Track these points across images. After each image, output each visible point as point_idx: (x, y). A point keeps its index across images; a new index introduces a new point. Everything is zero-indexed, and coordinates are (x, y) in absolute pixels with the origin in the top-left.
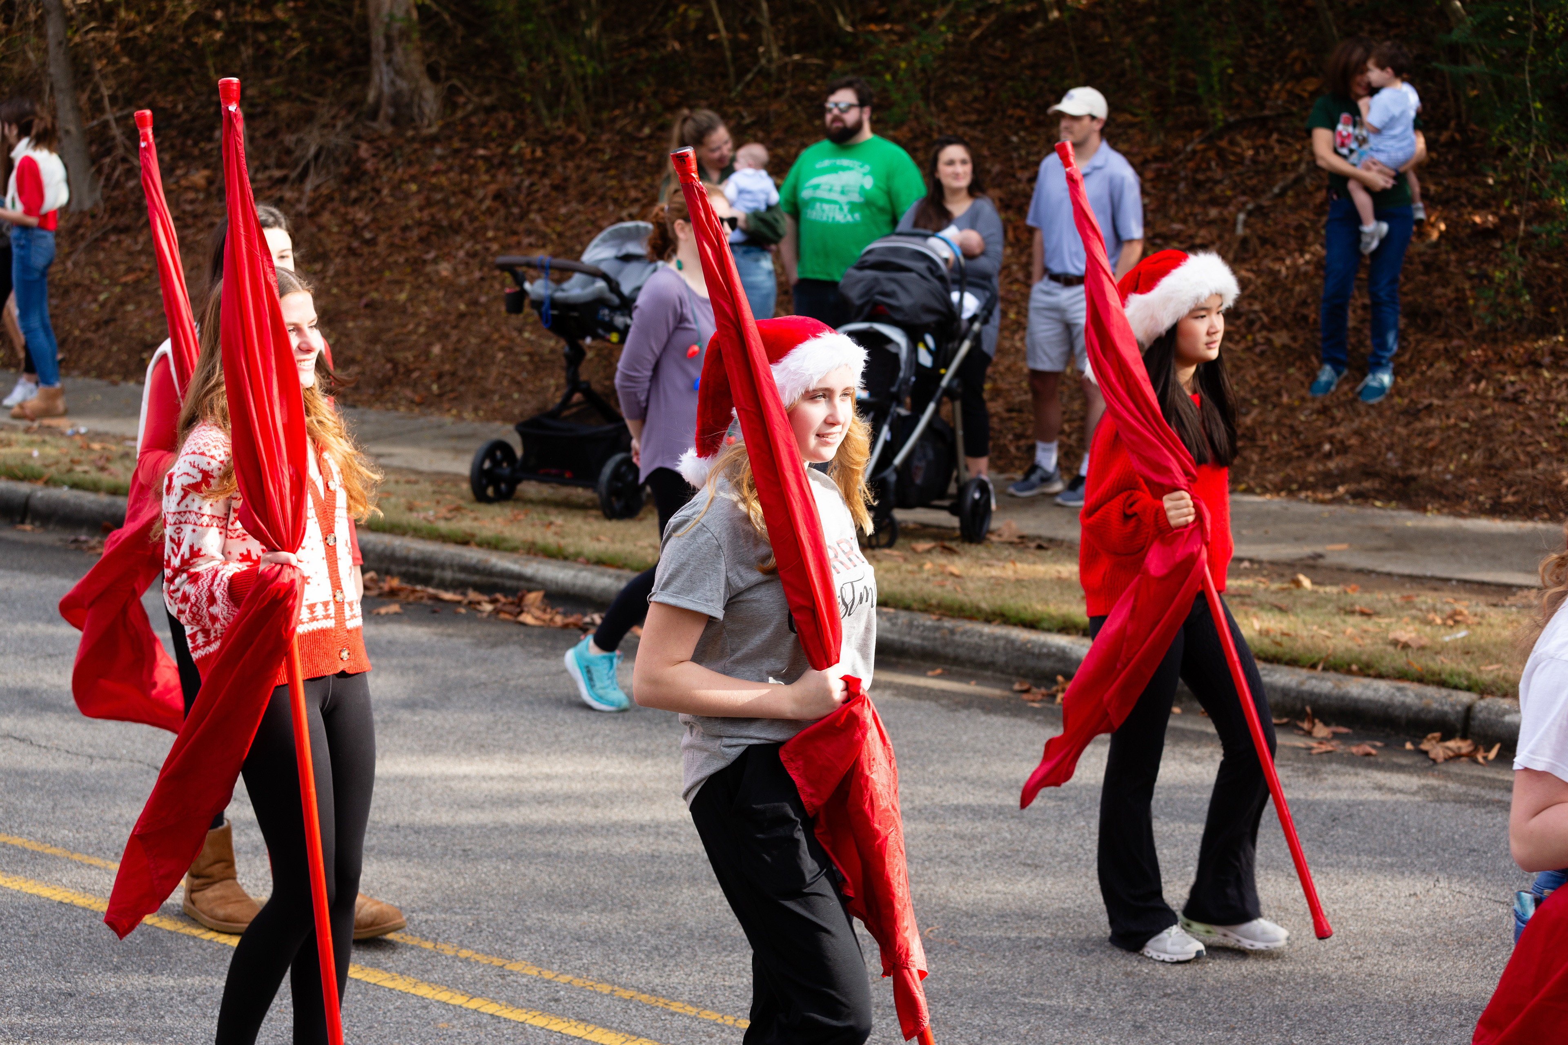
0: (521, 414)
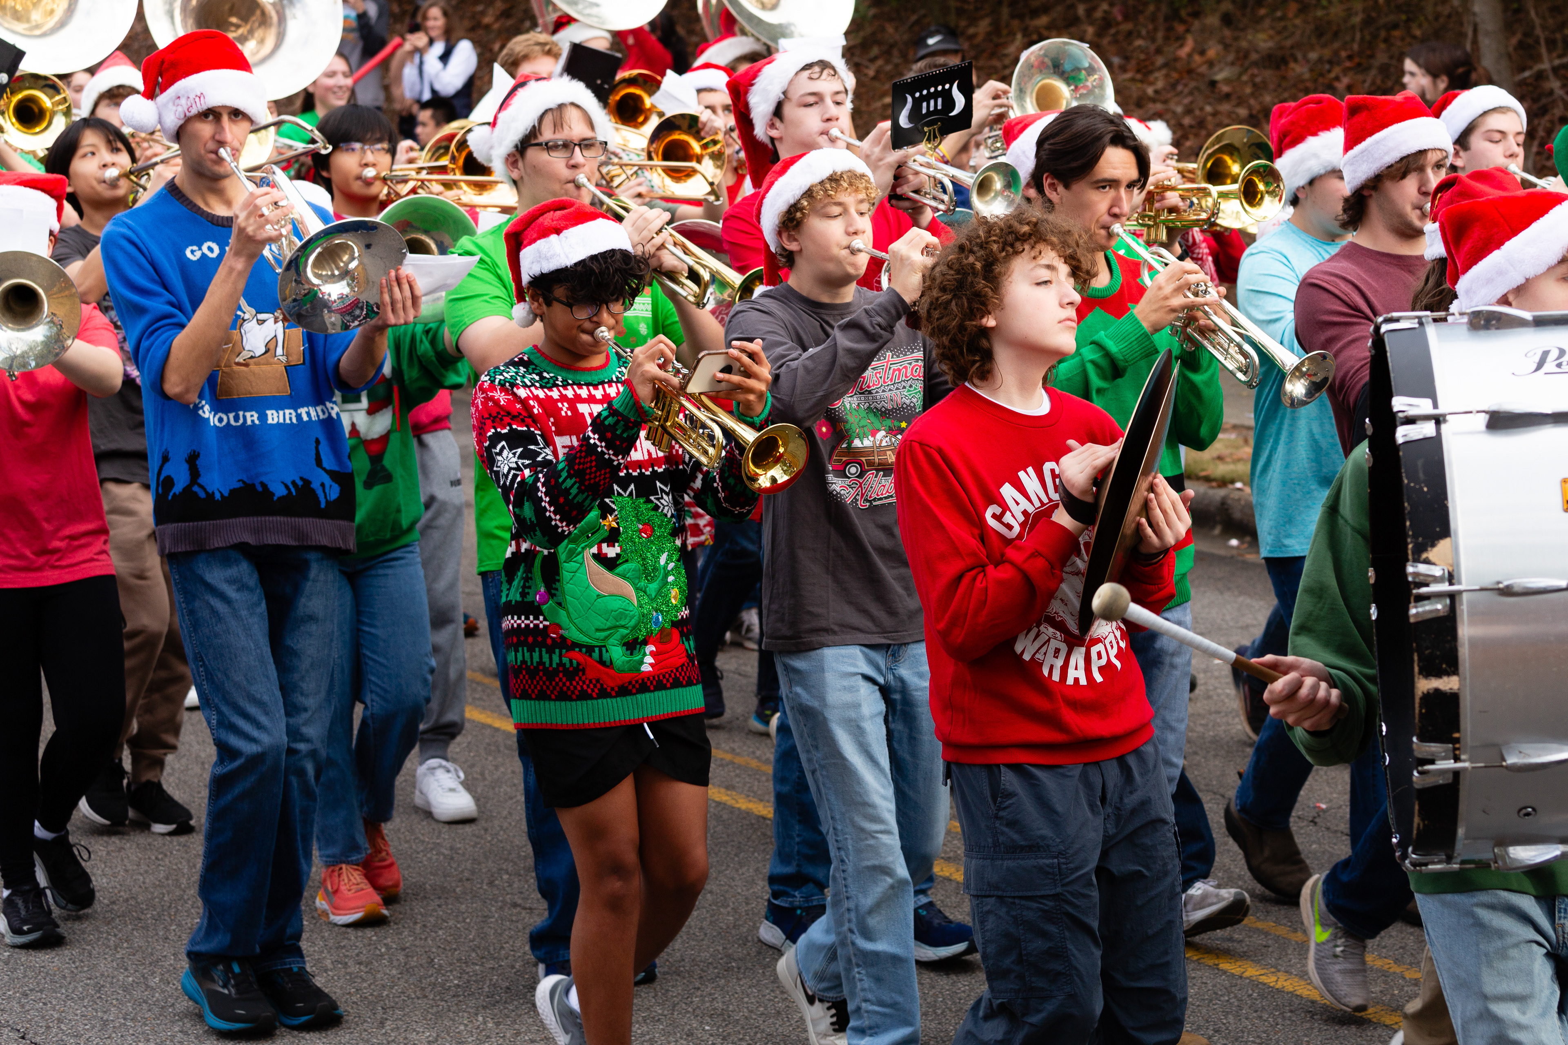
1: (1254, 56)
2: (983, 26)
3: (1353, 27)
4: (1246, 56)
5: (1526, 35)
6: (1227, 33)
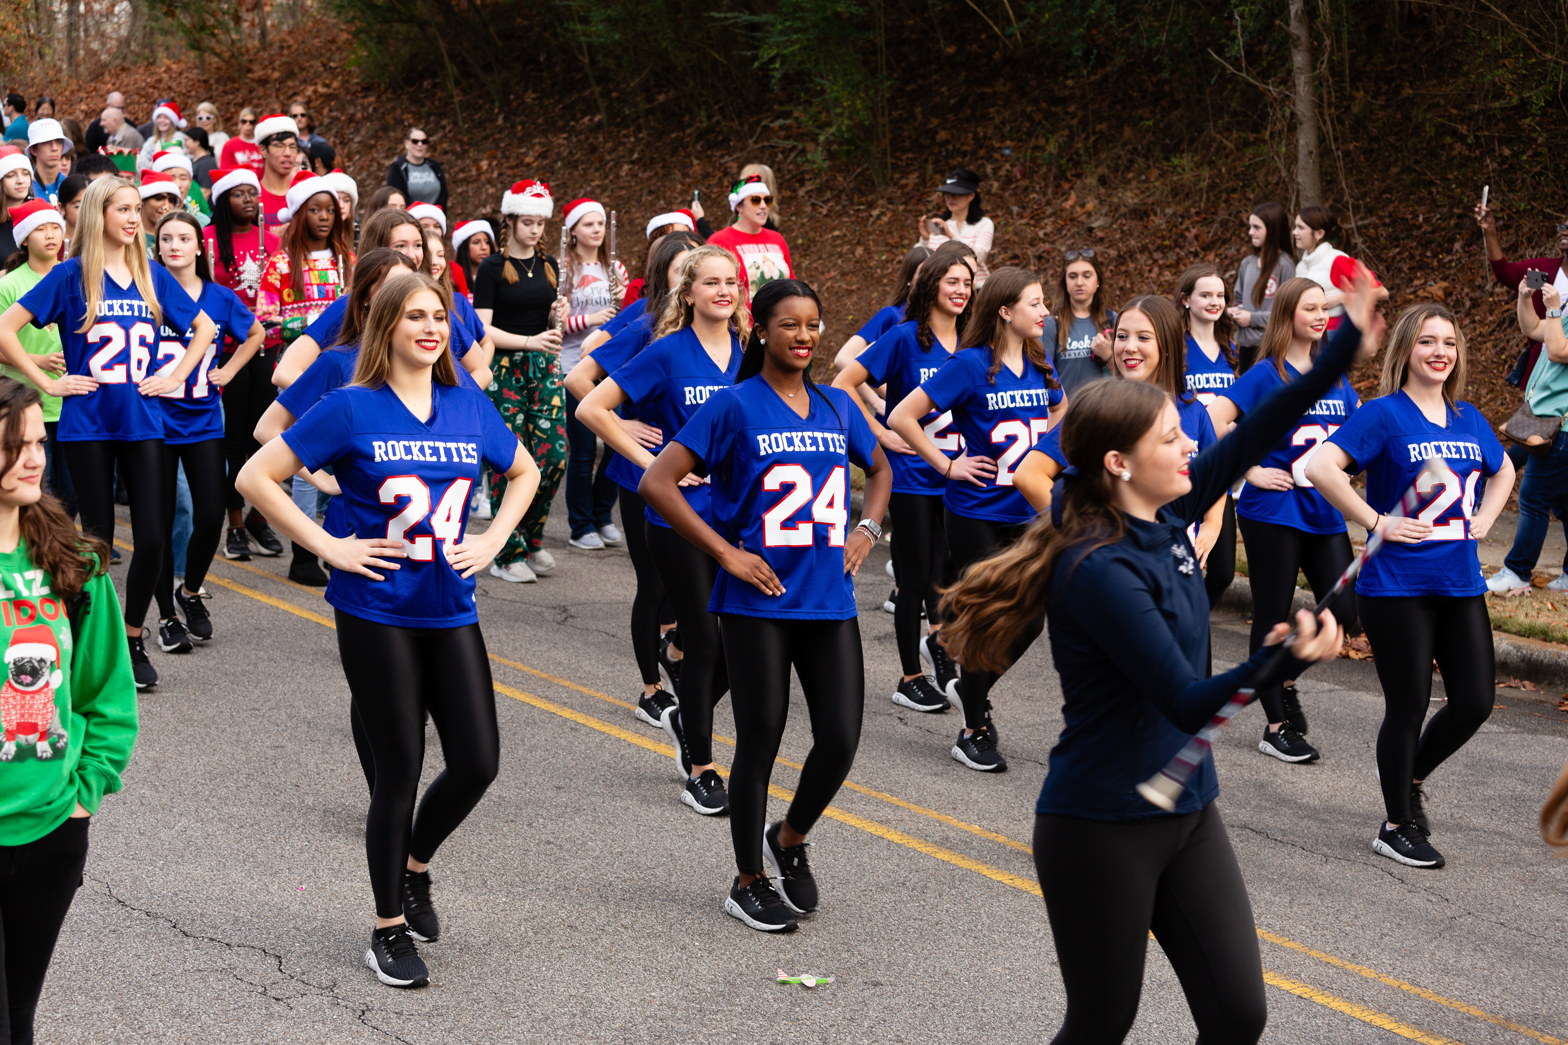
1: (1123, 210)
2: (912, 179)
3: (1201, 190)
4: (1116, 210)
5: (1335, 201)
6: (1102, 190)
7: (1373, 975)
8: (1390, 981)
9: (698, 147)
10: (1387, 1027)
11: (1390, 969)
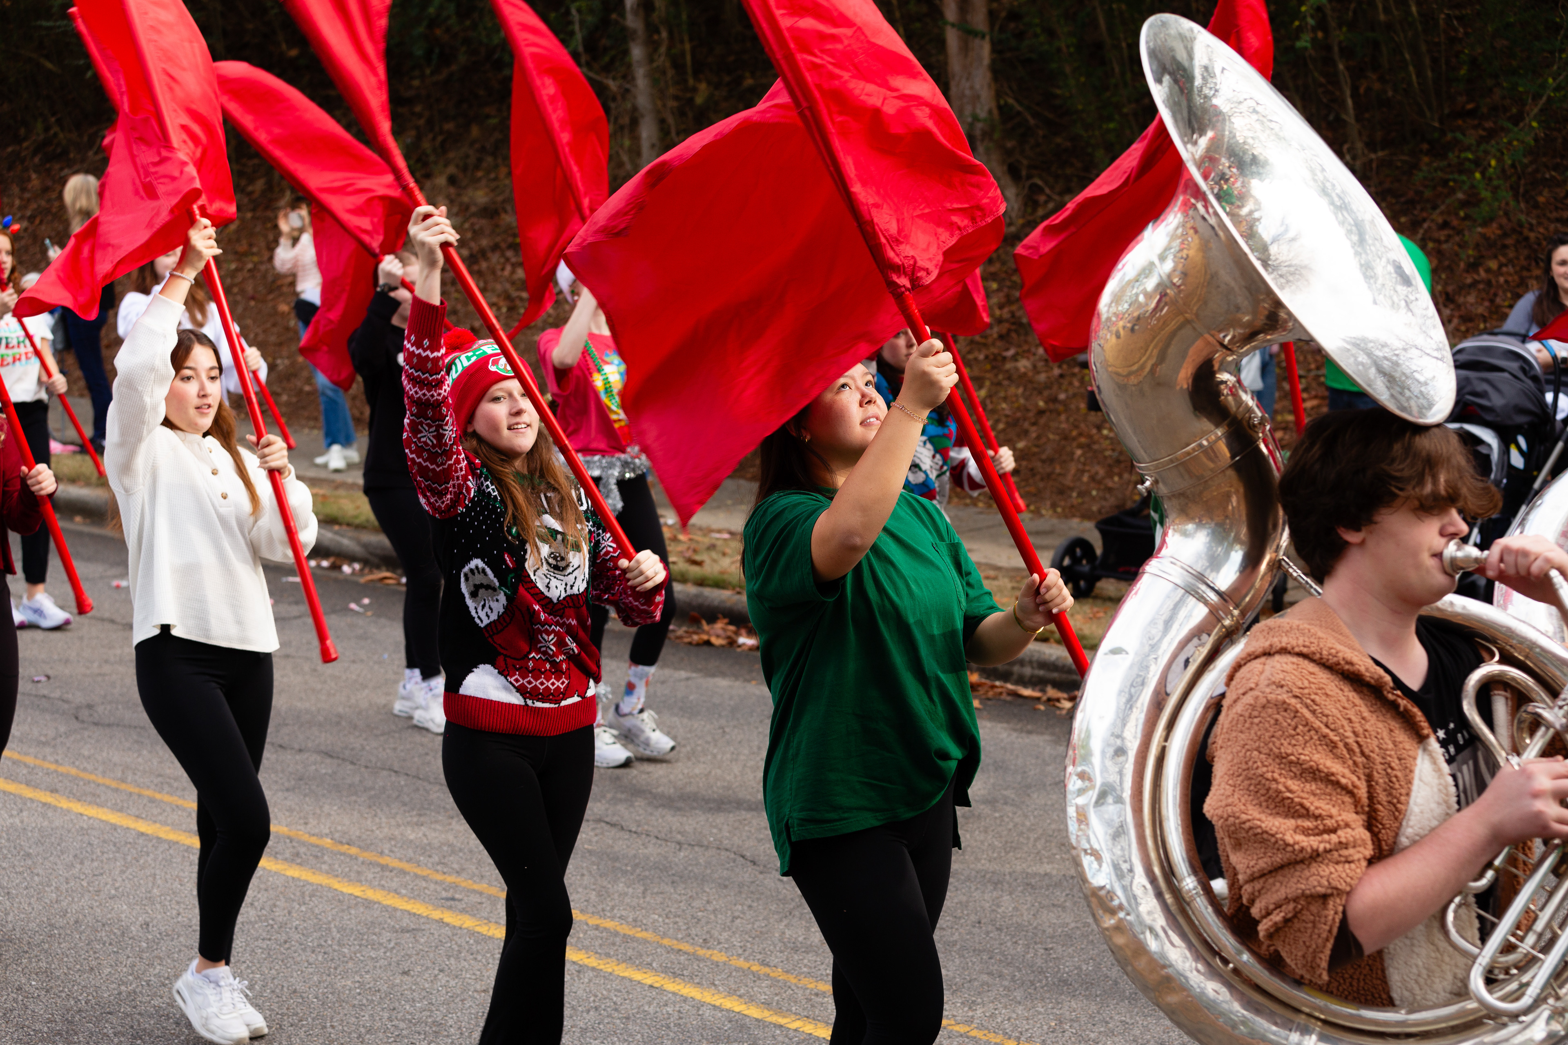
0: (1100, 511)
1: (473, 209)
7: (724, 959)
8: (741, 963)
9: (37, 160)
10: (737, 1009)
11: (740, 951)
